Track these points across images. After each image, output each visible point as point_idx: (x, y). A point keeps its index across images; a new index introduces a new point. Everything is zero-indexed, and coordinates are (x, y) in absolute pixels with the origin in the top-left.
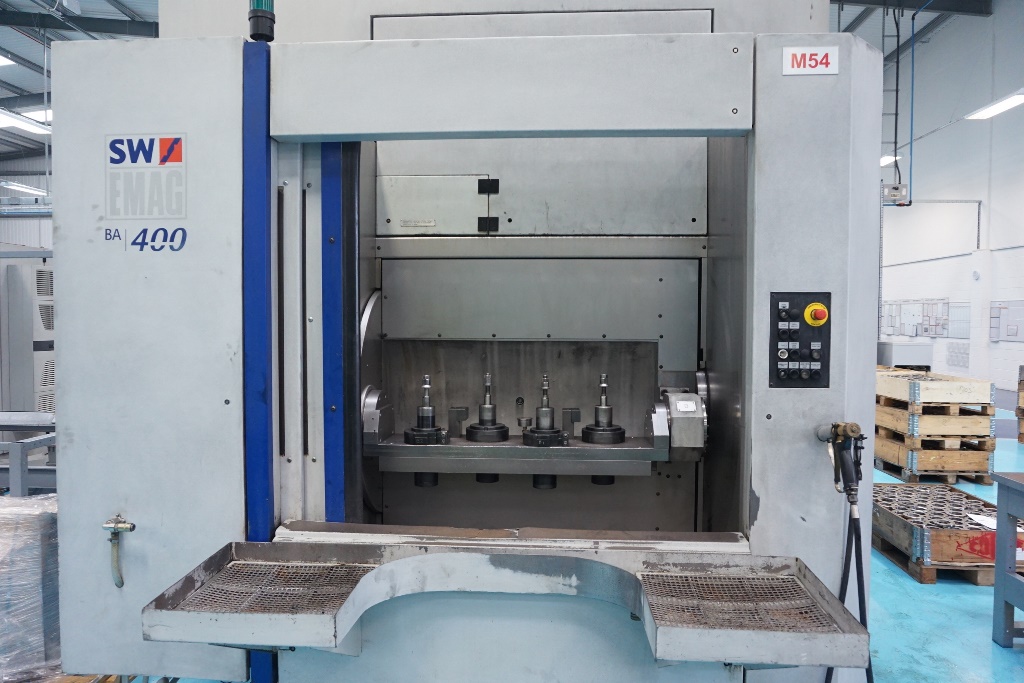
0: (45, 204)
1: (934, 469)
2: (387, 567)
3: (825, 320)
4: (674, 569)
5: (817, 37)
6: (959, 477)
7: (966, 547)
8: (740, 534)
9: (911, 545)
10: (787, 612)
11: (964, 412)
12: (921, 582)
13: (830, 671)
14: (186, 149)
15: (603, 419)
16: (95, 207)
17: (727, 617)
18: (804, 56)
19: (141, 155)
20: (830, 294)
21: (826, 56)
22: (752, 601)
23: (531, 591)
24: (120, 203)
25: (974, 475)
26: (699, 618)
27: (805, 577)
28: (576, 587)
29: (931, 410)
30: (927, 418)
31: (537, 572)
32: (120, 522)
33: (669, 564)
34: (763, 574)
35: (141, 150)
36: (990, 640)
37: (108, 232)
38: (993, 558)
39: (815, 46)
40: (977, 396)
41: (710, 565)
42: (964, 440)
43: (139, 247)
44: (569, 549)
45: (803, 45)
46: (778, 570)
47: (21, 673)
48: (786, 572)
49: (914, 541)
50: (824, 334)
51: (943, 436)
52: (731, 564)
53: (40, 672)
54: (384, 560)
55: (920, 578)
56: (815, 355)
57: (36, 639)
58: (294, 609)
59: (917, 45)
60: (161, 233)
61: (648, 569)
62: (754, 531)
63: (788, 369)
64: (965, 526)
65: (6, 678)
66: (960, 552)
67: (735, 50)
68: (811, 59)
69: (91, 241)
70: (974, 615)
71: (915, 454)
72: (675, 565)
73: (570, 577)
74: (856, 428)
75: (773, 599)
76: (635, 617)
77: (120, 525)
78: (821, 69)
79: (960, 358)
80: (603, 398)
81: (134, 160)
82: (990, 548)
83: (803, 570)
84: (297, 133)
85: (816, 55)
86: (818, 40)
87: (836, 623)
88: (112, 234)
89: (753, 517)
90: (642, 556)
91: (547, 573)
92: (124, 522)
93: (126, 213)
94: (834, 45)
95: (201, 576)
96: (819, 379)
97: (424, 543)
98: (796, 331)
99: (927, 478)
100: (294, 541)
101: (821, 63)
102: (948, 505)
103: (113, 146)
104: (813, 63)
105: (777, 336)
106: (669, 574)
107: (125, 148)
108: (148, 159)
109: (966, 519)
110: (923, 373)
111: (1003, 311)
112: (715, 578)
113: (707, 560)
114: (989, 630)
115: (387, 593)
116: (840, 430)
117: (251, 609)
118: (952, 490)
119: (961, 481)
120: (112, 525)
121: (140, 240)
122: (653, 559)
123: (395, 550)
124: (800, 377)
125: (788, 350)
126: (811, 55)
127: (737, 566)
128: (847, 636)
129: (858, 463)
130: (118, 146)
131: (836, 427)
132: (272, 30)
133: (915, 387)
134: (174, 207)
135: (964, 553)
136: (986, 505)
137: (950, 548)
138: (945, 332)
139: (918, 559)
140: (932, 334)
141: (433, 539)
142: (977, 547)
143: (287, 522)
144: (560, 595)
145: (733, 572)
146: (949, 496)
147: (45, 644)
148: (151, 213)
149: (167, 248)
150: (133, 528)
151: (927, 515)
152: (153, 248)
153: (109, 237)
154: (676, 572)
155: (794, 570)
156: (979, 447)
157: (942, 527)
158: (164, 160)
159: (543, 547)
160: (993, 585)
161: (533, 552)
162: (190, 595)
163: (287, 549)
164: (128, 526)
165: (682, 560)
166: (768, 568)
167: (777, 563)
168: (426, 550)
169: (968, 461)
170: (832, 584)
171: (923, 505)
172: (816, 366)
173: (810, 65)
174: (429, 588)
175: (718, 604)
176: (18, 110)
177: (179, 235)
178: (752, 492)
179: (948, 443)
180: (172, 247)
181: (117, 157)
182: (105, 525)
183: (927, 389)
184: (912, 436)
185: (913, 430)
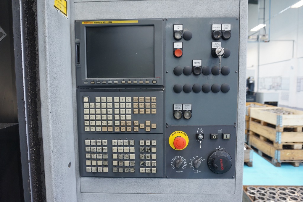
29: (288, 129)
30: (286, 134)
51: (294, 143)
71: (279, 151)
99: (285, 164)
111: (302, 80)
133: (280, 118)
138: (281, 87)
140: (276, 89)
179: (296, 146)
183: (286, 119)
184: (277, 143)
185: (278, 140)
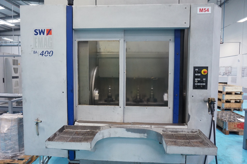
0: (13, 43)
1: (228, 107)
2: (102, 131)
3: (207, 73)
4: (170, 132)
5: (206, 4)
6: (234, 109)
7: (237, 126)
8: (185, 124)
9: (223, 125)
10: (197, 142)
11: (236, 94)
12: (225, 134)
13: (206, 156)
14: (53, 32)
15: (152, 97)
16: (31, 46)
17: (183, 143)
18: (202, 9)
19: (42, 33)
20: (208, 67)
21: (208, 9)
22: (188, 140)
23: (136, 137)
24: (37, 45)
25: (238, 109)
26: (176, 144)
27: (201, 134)
28: (146, 136)
29: (228, 93)
30: (227, 95)
31: (137, 133)
32: (38, 120)
33: (168, 131)
34: (190, 133)
35: (42, 32)
36: (242, 148)
37: (34, 52)
38: (243, 128)
39: (205, 6)
40: (239, 90)
41: (178, 131)
42: (236, 100)
43: (42, 55)
44: (145, 127)
45: (202, 6)
46: (194, 132)
47: (14, 154)
48: (196, 133)
49: (224, 125)
50: (206, 76)
51: (231, 100)
52: (183, 131)
53: (18, 154)
54: (101, 130)
55: (225, 133)
56: (204, 82)
57: (17, 147)
58: (80, 141)
59: (225, 4)
60: (47, 52)
61: (163, 132)
62: (189, 123)
63: (198, 85)
64: (236, 121)
65: (10, 156)
66: (235, 127)
67: (186, 8)
68: (204, 10)
69: (30, 54)
70: (238, 142)
71: (224, 104)
72: (170, 131)
73: (145, 134)
74: (214, 99)
75: (193, 139)
76: (161, 143)
77: (38, 121)
78: (207, 12)
79: (234, 81)
80: (152, 91)
81: (40, 34)
82: (242, 126)
83: (200, 132)
84: (79, 28)
85: (206, 9)
86: (206, 5)
87: (209, 145)
88: (35, 52)
89: (189, 120)
90: (162, 129)
91: (140, 133)
92: (39, 120)
93: (38, 47)
94: (210, 6)
95: (58, 133)
96: (205, 87)
97: (110, 126)
98: (199, 76)
99: (226, 110)
100: (79, 125)
101: (207, 11)
102: (232, 116)
103: (35, 31)
104: (205, 11)
105: (195, 77)
106: (168, 133)
107: (38, 31)
108: (44, 34)
109: (237, 119)
110: (226, 84)
111: (245, 69)
112: (179, 134)
113: (177, 130)
114: (242, 146)
115: (102, 138)
116: (210, 100)
117: (70, 141)
118: (233, 112)
119: (235, 110)
120: (36, 121)
121: (42, 54)
122: (165, 130)
123: (103, 127)
124: (200, 87)
125: (198, 80)
126: (204, 9)
127: (185, 131)
128: (212, 148)
129: (214, 107)
130: (36, 31)
131: (209, 99)
132: (73, 3)
133: (224, 88)
134: (50, 46)
135: (236, 128)
136: (241, 116)
137: (233, 126)
138: (231, 74)
139: (225, 129)
140: (228, 75)
141: (112, 125)
142: (239, 126)
143: (77, 120)
144: (143, 138)
145: (184, 133)
146: (232, 114)
147: (19, 148)
148: (44, 47)
149: (48, 55)
150: (41, 122)
151: (227, 118)
152: (45, 55)
153: (34, 53)
154: (170, 133)
155: (198, 132)
156: (239, 102)
157: (231, 121)
158: (47, 34)
159: (138, 127)
160: (243, 135)
161: (136, 128)
162: (56, 138)
163: (77, 127)
164: (40, 121)
165: (172, 130)
166: (192, 132)
167: (194, 131)
168: (111, 127)
169: (237, 106)
170: (207, 135)
171: (226, 116)
172: (204, 84)
173: (204, 11)
174: (111, 136)
175: (180, 140)
176: (6, 20)
177: (51, 52)
178: (188, 114)
179: (232, 101)
180: (49, 55)
181: (36, 34)
182: (35, 121)
183: (227, 88)
184: (223, 100)
185: (223, 98)
